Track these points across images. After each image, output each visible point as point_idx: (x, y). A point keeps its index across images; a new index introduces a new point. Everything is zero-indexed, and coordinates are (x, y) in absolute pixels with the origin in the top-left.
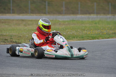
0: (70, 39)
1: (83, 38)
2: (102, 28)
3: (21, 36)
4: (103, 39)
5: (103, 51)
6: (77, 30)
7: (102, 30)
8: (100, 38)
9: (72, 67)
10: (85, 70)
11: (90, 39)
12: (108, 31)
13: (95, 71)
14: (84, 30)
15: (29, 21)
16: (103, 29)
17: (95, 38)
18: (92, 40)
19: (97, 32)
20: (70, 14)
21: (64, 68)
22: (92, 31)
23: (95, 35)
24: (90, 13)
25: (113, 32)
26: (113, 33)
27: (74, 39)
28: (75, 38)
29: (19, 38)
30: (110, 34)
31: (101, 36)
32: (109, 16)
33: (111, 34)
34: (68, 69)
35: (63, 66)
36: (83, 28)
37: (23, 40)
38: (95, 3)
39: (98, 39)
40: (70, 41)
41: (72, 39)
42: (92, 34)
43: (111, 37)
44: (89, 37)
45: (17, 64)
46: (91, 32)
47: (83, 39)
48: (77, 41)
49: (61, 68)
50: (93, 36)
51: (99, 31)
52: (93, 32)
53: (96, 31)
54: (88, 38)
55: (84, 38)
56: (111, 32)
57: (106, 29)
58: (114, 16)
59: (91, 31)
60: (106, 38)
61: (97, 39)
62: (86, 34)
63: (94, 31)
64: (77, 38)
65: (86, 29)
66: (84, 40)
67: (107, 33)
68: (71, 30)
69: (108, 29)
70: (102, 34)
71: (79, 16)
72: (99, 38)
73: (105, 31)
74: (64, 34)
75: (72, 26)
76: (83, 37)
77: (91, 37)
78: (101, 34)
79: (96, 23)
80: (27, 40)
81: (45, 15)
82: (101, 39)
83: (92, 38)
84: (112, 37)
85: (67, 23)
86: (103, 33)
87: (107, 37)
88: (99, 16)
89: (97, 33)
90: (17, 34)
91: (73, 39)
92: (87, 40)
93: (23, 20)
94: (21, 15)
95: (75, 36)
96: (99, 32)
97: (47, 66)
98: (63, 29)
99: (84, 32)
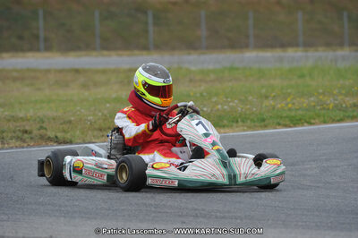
0: (224, 126)
1: (263, 122)
2: (321, 91)
3: (72, 119)
4: (325, 122)
5: (326, 160)
6: (243, 98)
7: (321, 97)
8: (317, 121)
9: (229, 212)
10: (270, 222)
11: (286, 126)
12: (340, 98)
13: (300, 223)
14: (267, 97)
16: (323, 94)
17: (300, 120)
18: (290, 127)
19: (305, 102)
20: (222, 48)
21: (204, 217)
22: (292, 99)
23: (301, 112)
24: (283, 46)
25: (355, 100)
26: (355, 105)
27: (234, 124)
28: (237, 122)
29: (65, 127)
30: (346, 107)
31: (319, 116)
32: (344, 52)
33: (351, 107)
34: (216, 217)
35: (203, 210)
36: (264, 91)
37: (78, 132)
39: (311, 124)
40: (222, 130)
41: (228, 126)
42: (290, 110)
43: (348, 117)
44: (281, 117)
45: (60, 206)
46: (287, 104)
47: (262, 124)
48: (244, 131)
49: (196, 216)
50: (293, 114)
51: (312, 99)
52: (294, 104)
53: (302, 100)
54: (278, 120)
55: (266, 122)
56: (350, 101)
57: (335, 92)
59: (289, 100)
60: (334, 121)
61: (306, 124)
62: (274, 108)
63: (298, 99)
64: (243, 121)
65: (274, 94)
66: (265, 127)
67: (335, 106)
68: (227, 98)
69: (340, 94)
70: (321, 109)
71: (250, 55)
72: (313, 121)
73: (331, 99)
74: (205, 109)
75: (230, 84)
76: (263, 120)
77: (287, 117)
78: (319, 108)
79: (302, 76)
80: (90, 133)
81: (145, 53)
82: (320, 124)
83: (292, 121)
84: (353, 118)
85: (212, 76)
86: (325, 106)
87: (338, 118)
88: (311, 53)
89: (305, 105)
90: (60, 114)
91: (231, 126)
92: (275, 128)
93: (77, 71)
95: (240, 116)
96: (313, 104)
97: (153, 209)
98: (201, 95)
99: (266, 103)
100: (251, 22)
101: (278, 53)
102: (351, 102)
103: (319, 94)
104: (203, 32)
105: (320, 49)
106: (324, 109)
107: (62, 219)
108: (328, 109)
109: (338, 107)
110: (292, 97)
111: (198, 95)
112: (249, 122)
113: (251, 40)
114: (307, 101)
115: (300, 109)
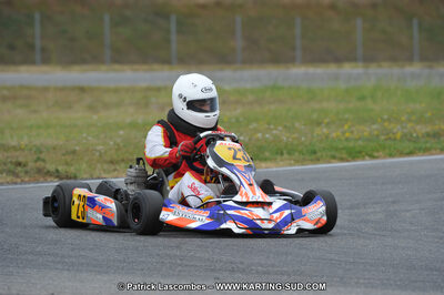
0: (266, 160)
1: (313, 155)
2: (386, 117)
3: (77, 148)
4: (391, 156)
5: (394, 202)
6: (289, 124)
7: (386, 124)
8: (381, 154)
9: (273, 266)
11: (342, 160)
12: (409, 125)
13: (361, 281)
14: (319, 124)
15: (107, 90)
16: (389, 120)
17: (360, 152)
18: (348, 161)
19: (366, 130)
20: (262, 62)
21: (243, 271)
22: (350, 127)
23: (360, 143)
24: (338, 60)
25: (429, 129)
26: (428, 135)
27: (279, 157)
28: (282, 154)
29: (69, 158)
30: (418, 137)
31: (384, 148)
32: (415, 68)
33: (423, 137)
34: (258, 272)
35: (242, 263)
36: (315, 116)
37: (84, 165)
38: (359, 22)
39: (372, 157)
40: (263, 165)
41: (270, 160)
42: (347, 139)
43: (420, 149)
44: (337, 149)
45: (63, 256)
46: (343, 133)
47: (313, 157)
48: (291, 165)
49: (233, 271)
50: (351, 144)
51: (375, 127)
52: (352, 132)
53: (361, 128)
54: (333, 153)
55: (319, 154)
56: (422, 129)
57: (403, 119)
58: (430, 67)
59: (346, 127)
60: (402, 154)
61: (367, 158)
62: (327, 137)
63: (358, 126)
64: (289, 153)
65: (326, 121)
66: (318, 160)
67: (404, 135)
68: (269, 124)
69: (410, 120)
70: (386, 139)
71: (298, 70)
72: (376, 154)
73: (399, 126)
75: (273, 107)
76: (314, 152)
77: (343, 149)
78: (383, 138)
79: (362, 98)
80: (99, 166)
81: (166, 67)
82: (385, 157)
83: (350, 154)
84: (427, 151)
85: (251, 98)
86: (391, 135)
87: (407, 151)
88: (373, 69)
89: (366, 134)
90: (61, 143)
91: (275, 159)
92: (329, 162)
93: (82, 89)
94: (77, 68)
95: (285, 147)
96: (376, 133)
97: (179, 262)
98: (237, 121)
99: (318, 131)
100: (298, 31)
101: (332, 69)
102: (424, 131)
103: (383, 120)
104: (239, 43)
105: (385, 64)
106: (390, 139)
107: (65, 273)
108: (395, 139)
109: (407, 137)
110: (349, 124)
111: (234, 120)
112: (297, 154)
113: (299, 53)
114: (368, 129)
115: (360, 139)
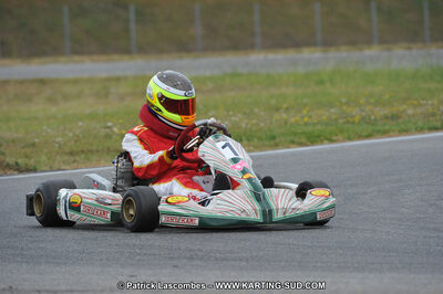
1: (272, 140)
2: (344, 100)
3: (37, 140)
4: (350, 139)
6: (248, 111)
7: (345, 108)
8: (340, 137)
9: (231, 252)
11: (301, 144)
12: (367, 109)
13: (319, 264)
14: (277, 109)
15: (67, 82)
16: (347, 104)
17: (319, 137)
18: (306, 145)
19: (324, 115)
20: (222, 49)
21: (201, 259)
22: (309, 111)
23: (319, 127)
24: (298, 45)
25: (386, 111)
26: (386, 117)
29: (28, 151)
30: (376, 120)
31: (342, 132)
32: (372, 51)
33: (381, 119)
34: (216, 259)
35: (200, 250)
36: (273, 102)
37: (44, 157)
38: (317, 7)
39: (331, 141)
42: (306, 124)
43: (378, 132)
44: (296, 134)
45: (22, 249)
46: (303, 118)
47: (272, 142)
49: (191, 258)
50: (310, 129)
51: (333, 110)
52: (311, 117)
53: (320, 112)
54: (292, 138)
55: (277, 140)
57: (362, 102)
58: (389, 50)
59: (305, 112)
60: (360, 137)
61: (326, 142)
62: (286, 123)
63: (316, 111)
64: (248, 140)
65: (285, 106)
66: (276, 146)
67: (362, 119)
68: (228, 111)
69: (368, 103)
70: (344, 123)
71: (257, 58)
72: (334, 138)
73: (358, 110)
75: (232, 94)
76: (274, 138)
77: (303, 133)
78: (341, 121)
79: (321, 83)
80: (58, 158)
81: (126, 57)
82: (343, 141)
83: (309, 138)
84: (385, 133)
85: (210, 85)
86: (351, 120)
87: (366, 133)
88: (333, 53)
89: (324, 118)
90: (21, 135)
92: (288, 147)
94: (36, 60)
95: (244, 134)
96: (334, 117)
99: (277, 116)
100: (257, 17)
101: (291, 54)
102: (381, 113)
103: (342, 104)
104: (198, 31)
105: (343, 48)
106: (348, 122)
108: (354, 123)
109: (365, 120)
110: (308, 108)
112: (256, 140)
113: (258, 40)
114: (327, 113)
115: (319, 123)
